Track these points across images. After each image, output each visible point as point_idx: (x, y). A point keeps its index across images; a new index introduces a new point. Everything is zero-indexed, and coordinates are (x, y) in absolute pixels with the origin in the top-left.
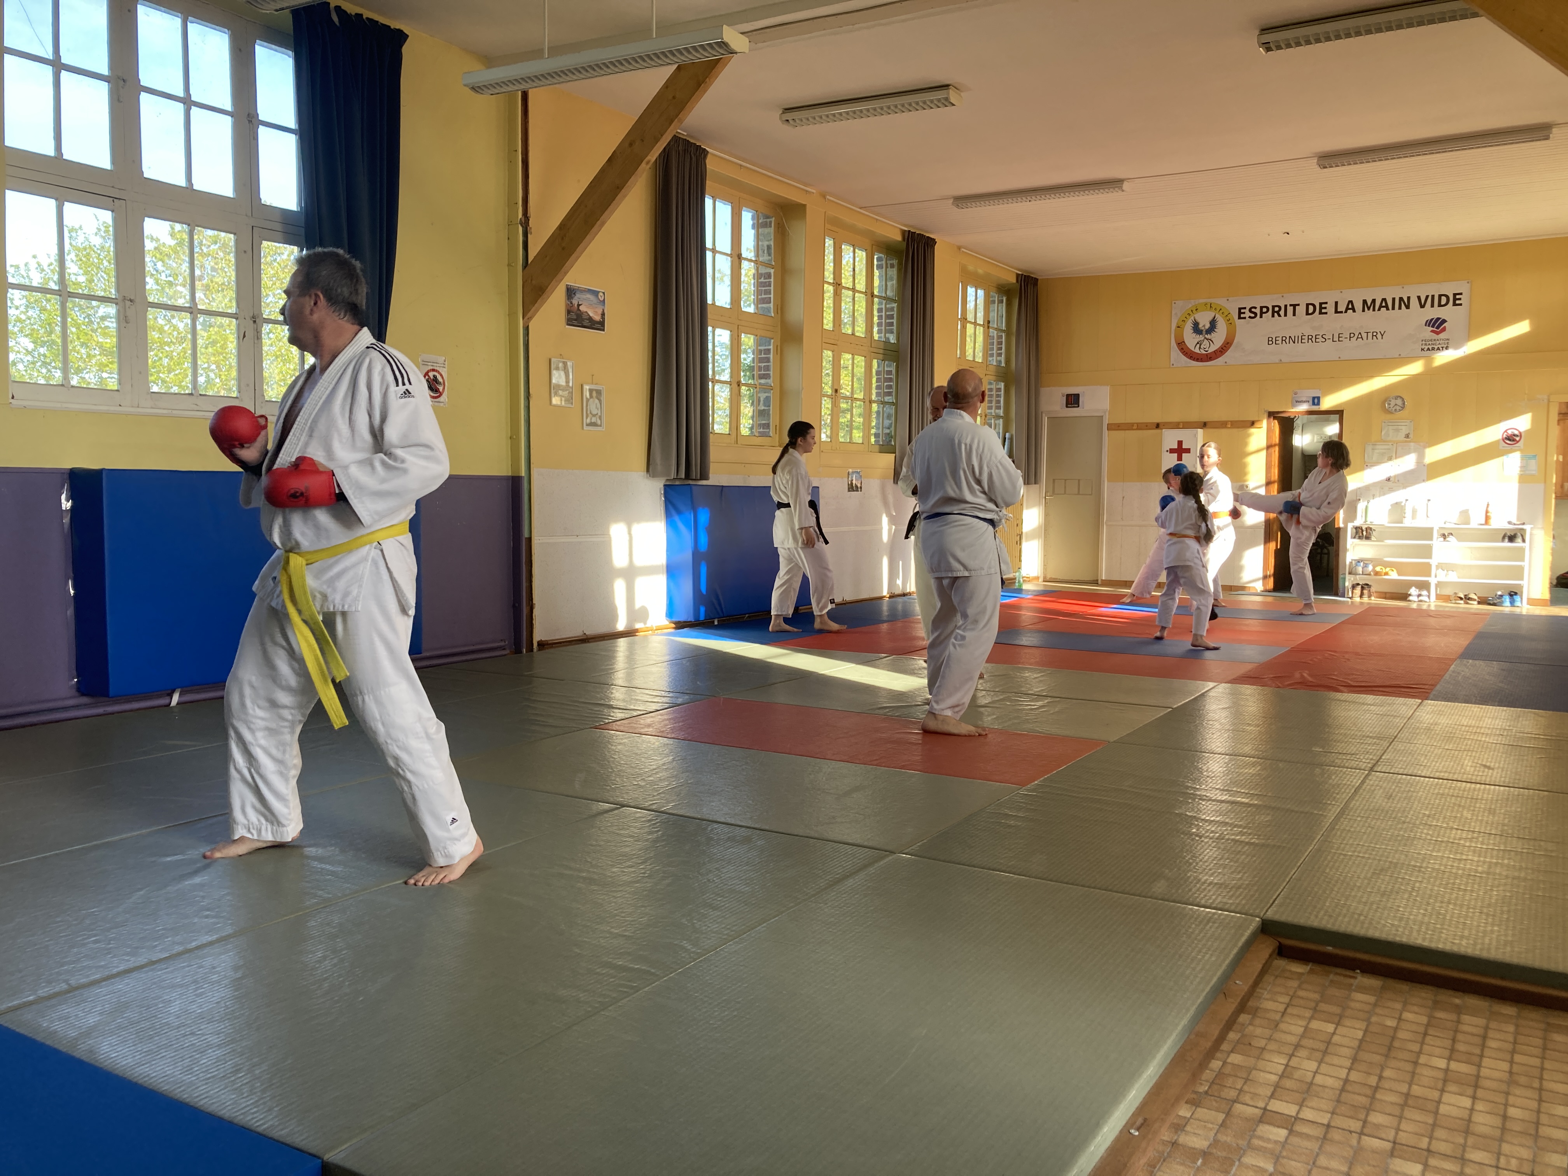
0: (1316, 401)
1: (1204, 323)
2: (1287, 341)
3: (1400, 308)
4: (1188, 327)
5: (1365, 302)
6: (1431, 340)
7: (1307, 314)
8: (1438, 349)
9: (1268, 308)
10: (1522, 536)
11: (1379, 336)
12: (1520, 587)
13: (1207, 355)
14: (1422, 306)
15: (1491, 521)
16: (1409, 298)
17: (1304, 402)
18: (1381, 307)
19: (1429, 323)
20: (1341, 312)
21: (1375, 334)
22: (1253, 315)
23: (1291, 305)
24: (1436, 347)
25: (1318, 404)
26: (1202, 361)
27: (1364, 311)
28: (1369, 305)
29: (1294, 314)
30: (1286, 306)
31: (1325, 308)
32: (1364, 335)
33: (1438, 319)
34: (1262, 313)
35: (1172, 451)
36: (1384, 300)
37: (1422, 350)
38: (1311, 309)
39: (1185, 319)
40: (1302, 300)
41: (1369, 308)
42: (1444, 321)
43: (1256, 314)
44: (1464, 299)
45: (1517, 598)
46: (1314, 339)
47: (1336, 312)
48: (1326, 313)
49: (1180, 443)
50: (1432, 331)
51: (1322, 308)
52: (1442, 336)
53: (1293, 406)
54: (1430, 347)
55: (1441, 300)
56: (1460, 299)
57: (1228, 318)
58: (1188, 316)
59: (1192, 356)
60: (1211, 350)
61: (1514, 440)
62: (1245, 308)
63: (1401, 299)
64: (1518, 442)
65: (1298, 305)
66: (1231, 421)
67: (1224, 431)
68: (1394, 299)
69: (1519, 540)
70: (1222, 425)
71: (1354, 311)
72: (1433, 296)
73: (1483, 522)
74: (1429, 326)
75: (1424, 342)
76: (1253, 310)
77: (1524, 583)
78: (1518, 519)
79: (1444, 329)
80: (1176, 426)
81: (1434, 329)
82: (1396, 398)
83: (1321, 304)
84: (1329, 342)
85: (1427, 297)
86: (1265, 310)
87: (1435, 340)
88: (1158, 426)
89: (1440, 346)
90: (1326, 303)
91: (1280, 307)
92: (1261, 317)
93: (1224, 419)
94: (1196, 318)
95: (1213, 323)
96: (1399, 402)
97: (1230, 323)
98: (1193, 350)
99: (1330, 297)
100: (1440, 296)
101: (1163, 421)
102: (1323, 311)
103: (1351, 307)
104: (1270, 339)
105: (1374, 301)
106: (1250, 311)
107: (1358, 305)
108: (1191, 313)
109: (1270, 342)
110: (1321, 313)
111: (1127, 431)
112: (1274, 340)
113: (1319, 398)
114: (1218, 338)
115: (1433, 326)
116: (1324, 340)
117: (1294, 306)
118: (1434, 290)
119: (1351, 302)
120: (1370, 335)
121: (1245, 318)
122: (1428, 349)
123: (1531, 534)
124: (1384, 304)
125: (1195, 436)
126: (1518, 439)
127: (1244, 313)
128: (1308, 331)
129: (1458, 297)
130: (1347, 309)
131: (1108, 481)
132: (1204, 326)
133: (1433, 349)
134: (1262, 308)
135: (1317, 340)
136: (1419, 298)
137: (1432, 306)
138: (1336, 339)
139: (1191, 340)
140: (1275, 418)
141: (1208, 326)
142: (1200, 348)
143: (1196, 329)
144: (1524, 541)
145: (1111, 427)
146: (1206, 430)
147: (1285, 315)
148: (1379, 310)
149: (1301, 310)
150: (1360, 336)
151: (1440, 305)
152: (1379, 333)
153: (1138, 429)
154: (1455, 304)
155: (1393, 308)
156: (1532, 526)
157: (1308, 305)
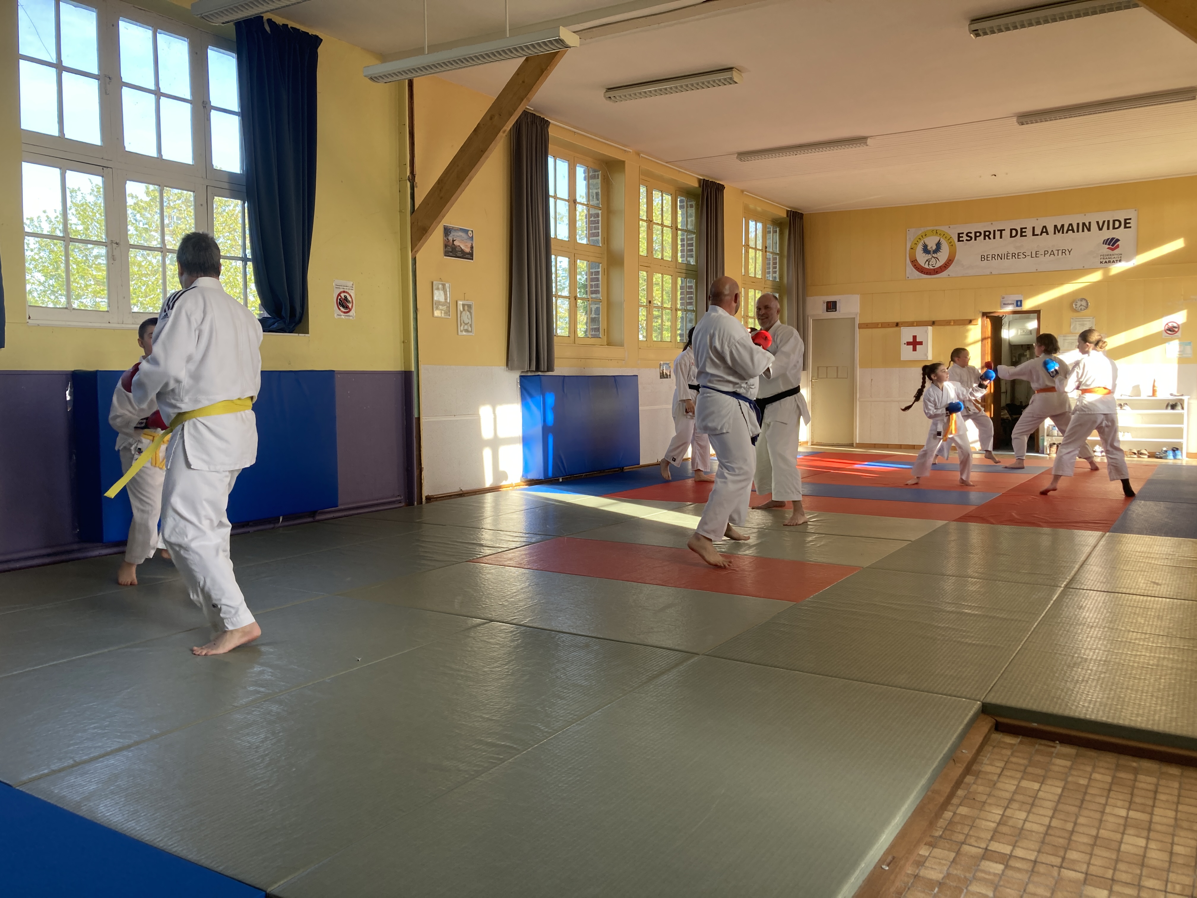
0: (1019, 303)
1: (932, 246)
2: (996, 258)
3: (1083, 231)
4: (920, 247)
5: (1056, 226)
6: (1108, 255)
7: (1011, 237)
8: (1114, 262)
9: (980, 233)
10: (1181, 405)
11: (1067, 252)
12: (1181, 444)
13: (934, 270)
14: (1100, 229)
15: (1157, 394)
16: (1090, 223)
17: (1010, 304)
18: (1068, 230)
19: (1106, 242)
20: (1037, 235)
21: (1064, 251)
22: (969, 239)
23: (998, 230)
24: (1112, 260)
25: (1021, 305)
26: (930, 274)
27: (1055, 233)
28: (1059, 228)
29: (1001, 237)
30: (994, 231)
31: (1025, 232)
32: (1056, 253)
33: (1113, 239)
34: (976, 237)
35: (908, 344)
36: (1071, 225)
37: (1101, 262)
38: (1014, 233)
39: (917, 242)
40: (1007, 226)
41: (1059, 232)
42: (1118, 240)
43: (971, 238)
44: (1133, 224)
45: (1178, 453)
46: (1016, 256)
47: (1034, 235)
48: (1026, 236)
49: (915, 337)
50: (1108, 248)
51: (1022, 232)
52: (1116, 251)
53: (1002, 307)
54: (1107, 261)
55: (1115, 224)
56: (1129, 223)
57: (950, 241)
58: (919, 240)
59: (922, 270)
60: (938, 265)
61: (1174, 331)
62: (963, 233)
63: (1084, 224)
64: (1177, 332)
65: (1004, 230)
66: (954, 320)
67: (948, 328)
68: (1078, 224)
69: (1179, 407)
70: (947, 323)
71: (1048, 234)
72: (1109, 221)
73: (1151, 394)
74: (1106, 244)
75: (1102, 257)
76: (969, 234)
77: (1184, 441)
78: (1178, 391)
79: (1118, 246)
80: (911, 324)
81: (1110, 246)
82: (1082, 300)
83: (1021, 229)
84: (1028, 258)
85: (1104, 222)
86: (978, 234)
87: (1110, 255)
88: (897, 325)
89: (1115, 260)
90: (1026, 228)
91: (990, 232)
92: (975, 240)
93: (948, 318)
94: (925, 242)
95: (938, 245)
96: (1084, 303)
97: (951, 245)
98: (923, 265)
99: (1028, 224)
100: (1114, 221)
101: (902, 320)
102: (1024, 234)
103: (1045, 231)
104: (983, 257)
105: (1063, 226)
106: (967, 235)
107: (1051, 229)
108: (921, 238)
109: (983, 259)
110: (1021, 236)
111: (874, 330)
112: (986, 258)
113: (1021, 301)
114: (943, 257)
115: (1109, 245)
116: (1024, 256)
117: (1001, 231)
118: (1110, 216)
119: (1045, 227)
120: (1060, 252)
121: (963, 241)
122: (1106, 262)
123: (1188, 403)
124: (1071, 228)
125: (926, 332)
126: (1176, 330)
127: (962, 237)
128: (1012, 250)
129: (1128, 221)
130: (1042, 232)
131: (860, 368)
132: (932, 247)
133: (1109, 262)
134: (976, 233)
135: (1019, 257)
136: (1098, 223)
137: (1108, 229)
138: (1034, 255)
139: (922, 259)
140: (987, 317)
141: (934, 247)
142: (929, 264)
143: (926, 250)
144: (1183, 408)
145: (861, 326)
146: (934, 327)
147: (994, 238)
148: (1067, 232)
149: (1006, 234)
150: (1052, 253)
151: (1114, 228)
152: (1067, 251)
153: (882, 327)
154: (1125, 227)
155: (1078, 231)
156: (1189, 397)
157: (1011, 230)
